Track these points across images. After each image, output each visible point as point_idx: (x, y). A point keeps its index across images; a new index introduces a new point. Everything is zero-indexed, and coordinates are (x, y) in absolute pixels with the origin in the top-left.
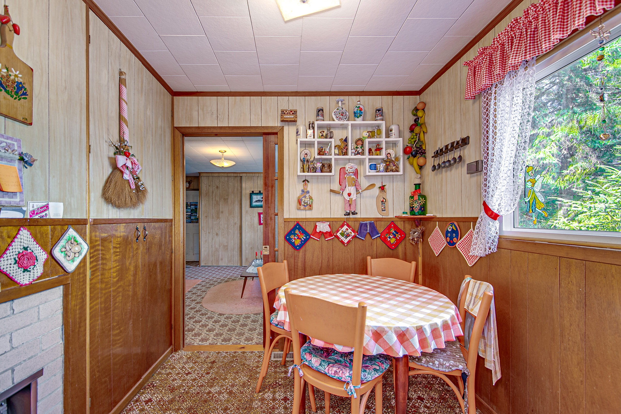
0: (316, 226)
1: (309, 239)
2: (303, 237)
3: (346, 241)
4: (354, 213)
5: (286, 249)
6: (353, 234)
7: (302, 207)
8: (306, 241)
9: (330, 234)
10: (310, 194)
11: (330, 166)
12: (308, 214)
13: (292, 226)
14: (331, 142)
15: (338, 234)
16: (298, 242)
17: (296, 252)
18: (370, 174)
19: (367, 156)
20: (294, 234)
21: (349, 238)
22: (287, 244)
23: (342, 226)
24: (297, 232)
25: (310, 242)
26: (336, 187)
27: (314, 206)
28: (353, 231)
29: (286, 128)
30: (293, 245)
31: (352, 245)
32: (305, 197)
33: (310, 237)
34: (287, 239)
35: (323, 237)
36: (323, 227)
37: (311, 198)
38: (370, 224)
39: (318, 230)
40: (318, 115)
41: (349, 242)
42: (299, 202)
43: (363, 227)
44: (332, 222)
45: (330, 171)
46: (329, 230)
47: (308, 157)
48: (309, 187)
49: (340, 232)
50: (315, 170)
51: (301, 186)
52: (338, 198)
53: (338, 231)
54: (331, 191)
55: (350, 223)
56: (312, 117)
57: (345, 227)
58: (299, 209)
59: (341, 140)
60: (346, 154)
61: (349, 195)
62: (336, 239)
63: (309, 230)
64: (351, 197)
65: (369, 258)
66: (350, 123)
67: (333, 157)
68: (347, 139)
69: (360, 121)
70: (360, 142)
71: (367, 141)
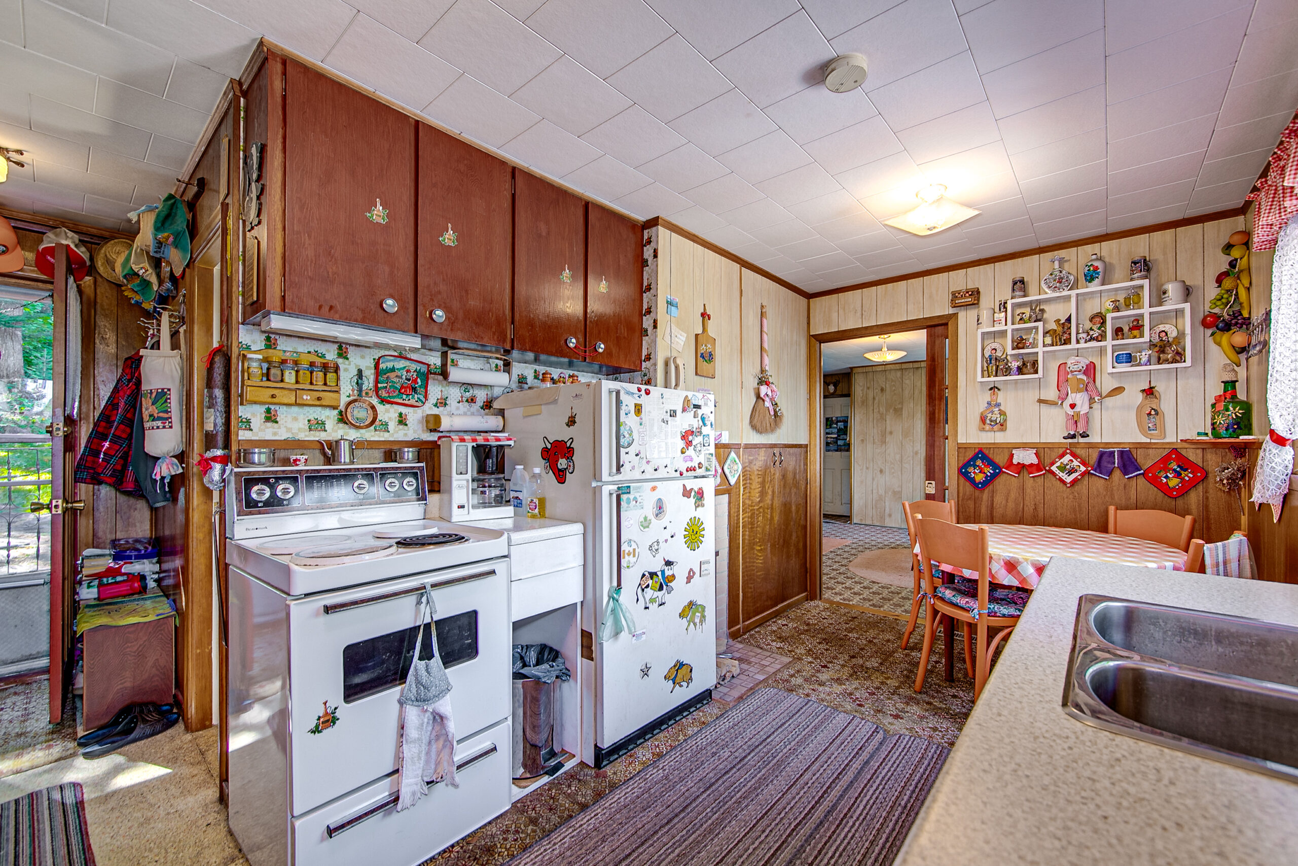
0: (1012, 455)
1: (998, 474)
2: (989, 471)
3: (1069, 479)
4: (1085, 435)
5: (961, 488)
6: (1083, 469)
7: (987, 427)
8: (994, 476)
9: (1038, 467)
10: (1002, 408)
11: (1035, 364)
12: (999, 438)
13: (970, 454)
14: (1037, 328)
15: (1054, 468)
16: (979, 478)
17: (977, 492)
18: (1115, 370)
19: (1109, 342)
20: (975, 466)
21: (1074, 476)
22: (962, 480)
23: (1062, 456)
24: (979, 462)
25: (1001, 480)
26: (1051, 393)
27: (1009, 424)
28: (1084, 463)
29: (962, 315)
30: (972, 481)
31: (1083, 487)
32: (992, 412)
33: (1001, 471)
34: (963, 472)
35: (1026, 473)
36: (1027, 457)
37: (1002, 413)
38: (1122, 453)
39: (1015, 461)
40: (1013, 290)
41: (1074, 482)
42: (983, 420)
43: (1105, 458)
44: (1040, 449)
45: (1036, 372)
46: (1035, 461)
47: (999, 354)
48: (1001, 397)
49: (1058, 464)
50: (1008, 371)
51: (987, 396)
52: (1054, 411)
53: (1053, 464)
54: (1040, 401)
55: (1078, 452)
56: (1005, 292)
57: (1068, 457)
58: (983, 430)
59: (1058, 321)
60: (1067, 341)
61: (1073, 406)
62: (1050, 476)
63: (1001, 460)
64: (1077, 409)
65: (1112, 509)
66: (1074, 293)
67: (1040, 349)
68: (1069, 320)
69: (1095, 287)
70: (1098, 320)
71: (1109, 317)
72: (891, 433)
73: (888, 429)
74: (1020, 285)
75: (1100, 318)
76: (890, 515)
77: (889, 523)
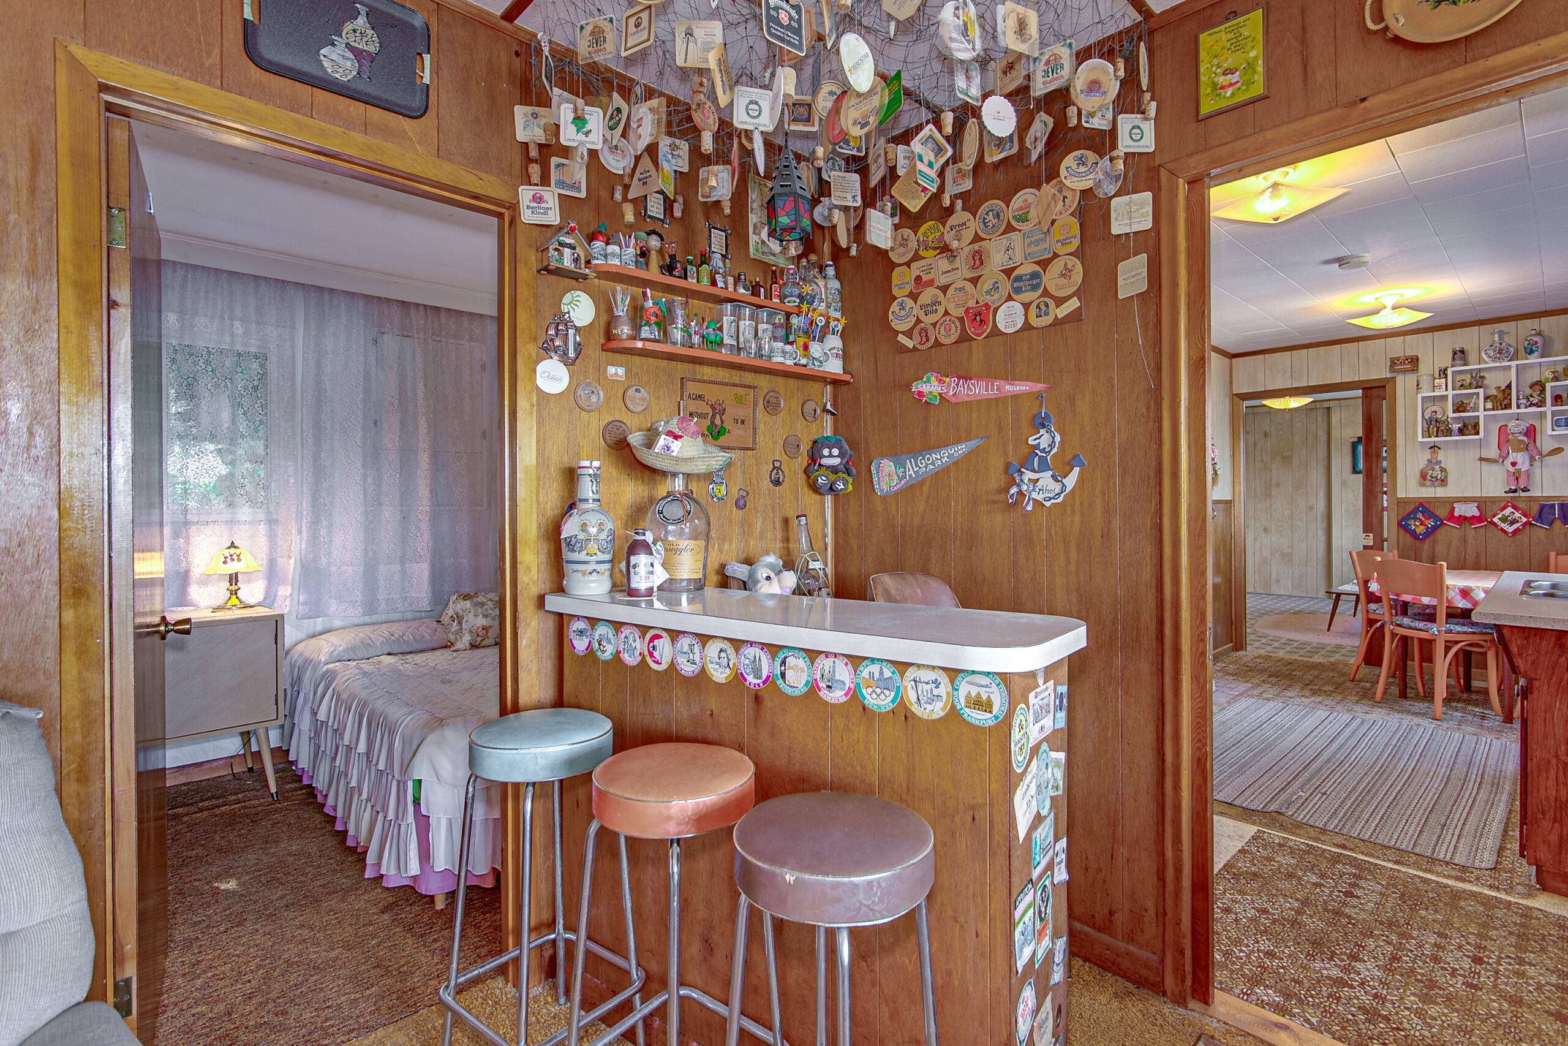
0: (1453, 509)
1: (1440, 526)
2: (1430, 523)
3: (1510, 529)
4: (1525, 490)
5: (1401, 539)
6: (1524, 520)
7: (1428, 483)
8: (1435, 529)
9: (1480, 519)
10: (1443, 465)
11: (1476, 426)
12: (1440, 492)
13: (1410, 508)
14: (1478, 394)
15: (1495, 520)
16: (1421, 529)
17: (1418, 543)
18: (1554, 433)
19: (1549, 408)
20: (1415, 519)
21: (1515, 526)
22: (1402, 531)
23: (1504, 508)
24: (1420, 516)
25: (1442, 531)
26: (1493, 452)
27: (1450, 480)
28: (1525, 515)
29: (1400, 379)
30: (1414, 535)
31: (1524, 537)
32: (1433, 469)
33: (1442, 524)
34: (1403, 525)
35: (1467, 524)
36: (1471, 510)
37: (1443, 470)
38: (1562, 506)
39: (1456, 514)
40: (1454, 359)
41: (1515, 532)
42: (1423, 476)
43: (1545, 510)
44: (1482, 503)
45: (1477, 433)
46: (1477, 513)
47: (1439, 416)
48: (1441, 455)
49: (1500, 516)
50: (1449, 432)
51: (1427, 455)
52: (1495, 469)
53: (1494, 516)
54: (1481, 459)
55: (1521, 505)
56: (1445, 360)
57: (1509, 510)
58: (1423, 485)
59: (1498, 388)
60: (1508, 406)
61: (1514, 464)
62: (1492, 527)
63: (1442, 512)
64: (1518, 467)
65: (1552, 554)
66: (1513, 363)
67: (1481, 414)
68: (1509, 386)
69: (1533, 359)
70: (1538, 387)
71: (1548, 386)
72: (1278, 485)
73: (1274, 480)
74: (1460, 355)
75: (1540, 386)
76: (1278, 581)
77: (1275, 589)
